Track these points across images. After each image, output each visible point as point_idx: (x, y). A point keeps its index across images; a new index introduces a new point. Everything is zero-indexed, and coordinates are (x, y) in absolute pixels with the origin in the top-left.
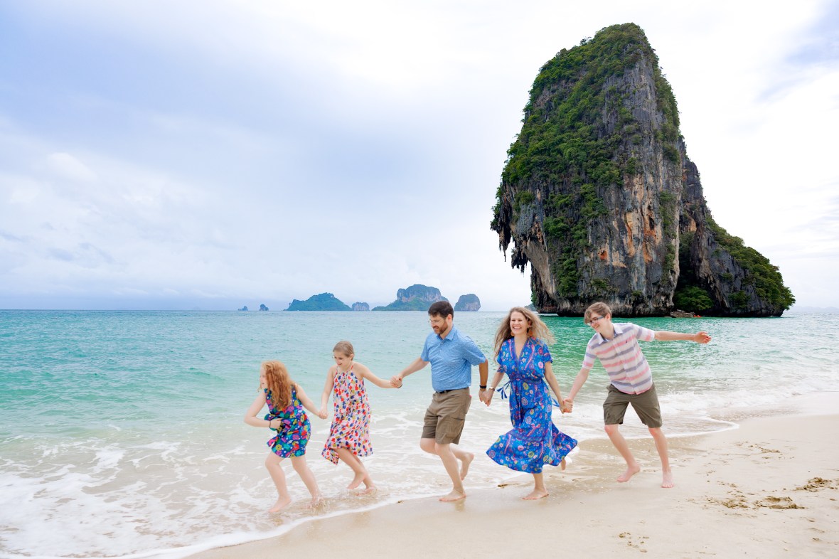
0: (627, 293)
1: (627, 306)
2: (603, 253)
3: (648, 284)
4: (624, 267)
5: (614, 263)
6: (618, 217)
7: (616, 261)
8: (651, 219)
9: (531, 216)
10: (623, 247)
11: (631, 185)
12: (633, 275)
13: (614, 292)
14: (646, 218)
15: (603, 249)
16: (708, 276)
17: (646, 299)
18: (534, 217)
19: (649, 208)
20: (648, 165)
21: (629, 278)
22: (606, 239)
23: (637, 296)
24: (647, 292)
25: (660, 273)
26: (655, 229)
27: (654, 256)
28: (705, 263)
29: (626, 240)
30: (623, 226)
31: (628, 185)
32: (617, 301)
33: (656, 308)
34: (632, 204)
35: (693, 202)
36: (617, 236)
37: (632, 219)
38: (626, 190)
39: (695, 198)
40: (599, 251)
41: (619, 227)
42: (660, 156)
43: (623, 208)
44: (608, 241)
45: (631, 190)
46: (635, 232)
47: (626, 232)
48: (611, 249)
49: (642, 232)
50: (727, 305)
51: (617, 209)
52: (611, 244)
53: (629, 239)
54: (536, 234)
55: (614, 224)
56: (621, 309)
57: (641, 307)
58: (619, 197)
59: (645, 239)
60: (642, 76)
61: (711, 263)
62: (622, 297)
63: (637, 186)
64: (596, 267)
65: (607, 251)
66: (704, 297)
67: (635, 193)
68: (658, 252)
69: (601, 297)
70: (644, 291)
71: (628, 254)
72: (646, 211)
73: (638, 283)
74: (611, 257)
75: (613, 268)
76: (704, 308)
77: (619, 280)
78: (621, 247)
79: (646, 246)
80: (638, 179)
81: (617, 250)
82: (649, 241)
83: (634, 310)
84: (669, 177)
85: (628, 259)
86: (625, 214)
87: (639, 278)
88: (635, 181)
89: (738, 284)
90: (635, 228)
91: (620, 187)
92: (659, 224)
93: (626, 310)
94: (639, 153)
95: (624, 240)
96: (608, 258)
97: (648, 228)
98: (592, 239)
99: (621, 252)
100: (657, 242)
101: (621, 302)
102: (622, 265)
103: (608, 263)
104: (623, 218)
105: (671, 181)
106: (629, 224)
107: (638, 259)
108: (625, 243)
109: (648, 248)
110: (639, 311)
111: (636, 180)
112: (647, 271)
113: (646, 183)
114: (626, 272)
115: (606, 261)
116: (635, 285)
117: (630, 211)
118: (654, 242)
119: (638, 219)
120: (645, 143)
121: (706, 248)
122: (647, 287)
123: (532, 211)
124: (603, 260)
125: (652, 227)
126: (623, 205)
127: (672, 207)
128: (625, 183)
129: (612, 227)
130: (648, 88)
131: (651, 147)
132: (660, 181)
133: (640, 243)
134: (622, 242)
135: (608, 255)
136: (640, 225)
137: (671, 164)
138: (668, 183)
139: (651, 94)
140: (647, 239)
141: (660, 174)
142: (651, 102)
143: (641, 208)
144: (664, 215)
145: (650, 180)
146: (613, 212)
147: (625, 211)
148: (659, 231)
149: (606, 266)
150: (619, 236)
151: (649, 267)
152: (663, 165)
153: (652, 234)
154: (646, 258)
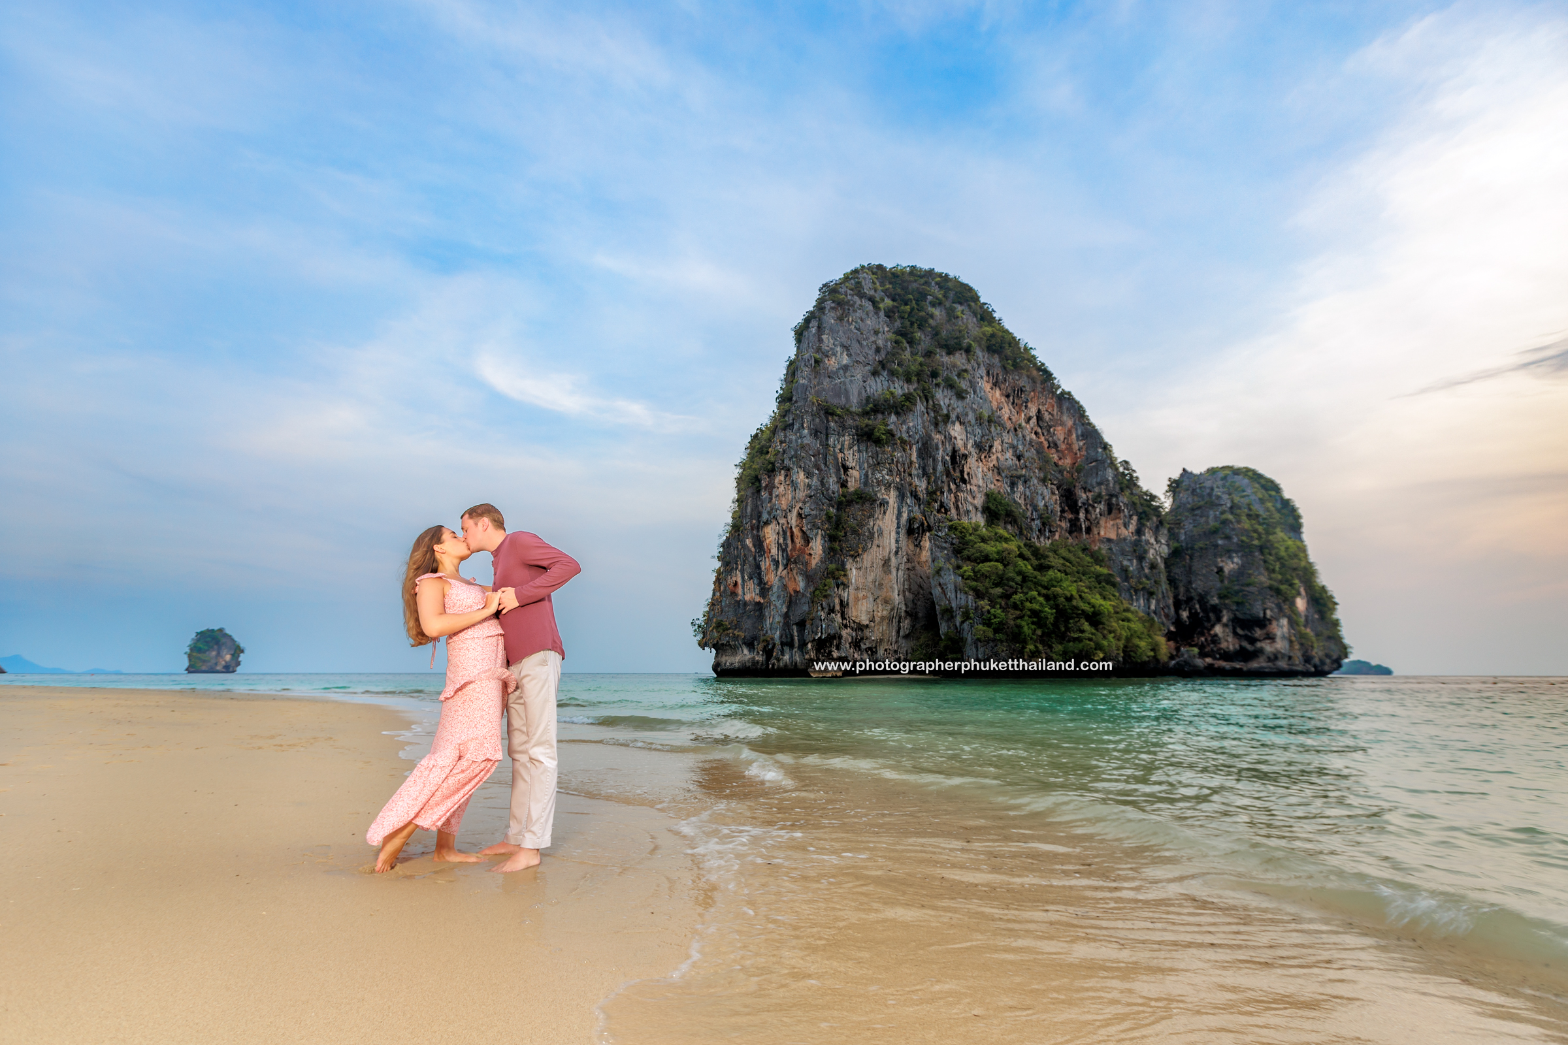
0: (755, 639)
1: (759, 659)
2: (736, 584)
3: (787, 624)
4: (758, 603)
5: (747, 598)
6: (755, 532)
7: (750, 593)
8: (802, 531)
10: (760, 574)
11: (771, 487)
12: (767, 613)
13: (739, 638)
14: (796, 531)
15: (734, 579)
17: (780, 648)
19: (800, 515)
20: (796, 456)
21: (761, 617)
22: (736, 564)
24: (781, 637)
25: (806, 608)
26: (810, 545)
27: (802, 584)
29: (765, 564)
30: (759, 543)
31: (767, 486)
32: (746, 651)
34: (769, 513)
35: (1097, 490)
36: (751, 559)
37: (771, 536)
38: (764, 494)
39: (1100, 484)
40: (732, 581)
41: (754, 546)
43: (760, 520)
44: (740, 567)
45: (771, 494)
46: (774, 551)
47: (764, 552)
48: (743, 577)
51: (754, 521)
52: (742, 571)
53: (768, 564)
55: (749, 542)
56: (748, 661)
57: (773, 660)
58: (757, 506)
59: (788, 560)
60: (824, 337)
62: (750, 645)
63: (782, 488)
64: (724, 604)
65: (740, 581)
67: (777, 497)
68: (809, 578)
70: (777, 635)
71: (765, 584)
72: (793, 521)
73: (773, 623)
74: (743, 588)
75: (745, 604)
77: (750, 622)
78: (757, 574)
79: (791, 570)
80: (782, 478)
81: (751, 578)
82: (795, 563)
83: (767, 666)
85: (764, 589)
86: (765, 528)
87: (775, 618)
88: (776, 481)
90: (773, 546)
91: (758, 490)
92: (819, 538)
93: (755, 663)
95: (762, 564)
96: (740, 591)
97: (799, 541)
99: (757, 581)
100: (815, 562)
101: (750, 651)
102: (758, 599)
103: (739, 598)
104: (762, 533)
105: (870, 473)
106: (767, 541)
107: (775, 589)
108: (763, 569)
109: (795, 572)
110: (773, 666)
111: (780, 478)
112: (789, 607)
113: (794, 482)
114: (760, 609)
115: (736, 595)
116: (768, 626)
117: (767, 523)
118: (807, 564)
119: (778, 533)
120: (796, 427)
122: (784, 630)
124: (734, 594)
125: (807, 540)
126: (759, 516)
127: (863, 511)
128: (764, 485)
129: (745, 547)
130: (839, 349)
131: (806, 431)
132: (855, 473)
133: (781, 568)
134: (759, 567)
135: (740, 587)
136: (781, 541)
137: (873, 448)
138: (866, 475)
139: (849, 355)
140: (792, 560)
141: (850, 463)
142: (845, 368)
143: (785, 517)
144: (838, 524)
145: (801, 477)
146: (748, 526)
147: (762, 524)
148: (817, 547)
149: (736, 601)
150: (755, 558)
151: (792, 601)
152: (859, 451)
153: (803, 552)
154: (790, 587)
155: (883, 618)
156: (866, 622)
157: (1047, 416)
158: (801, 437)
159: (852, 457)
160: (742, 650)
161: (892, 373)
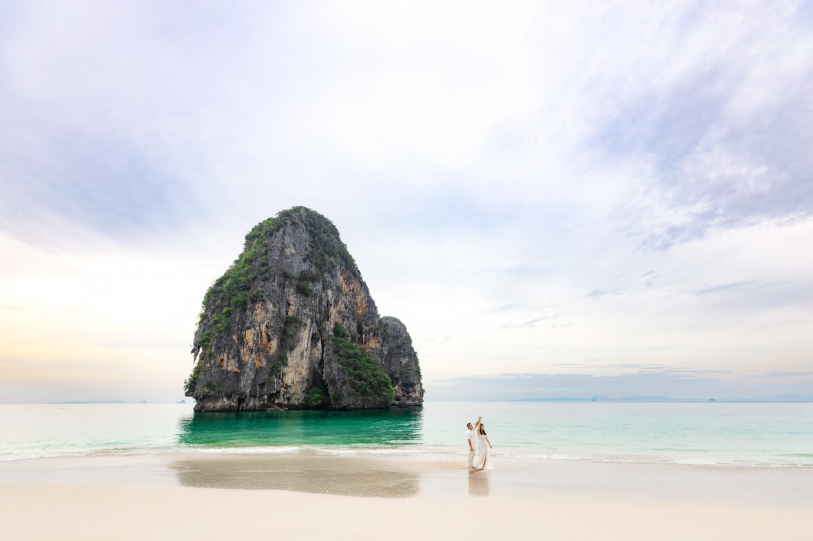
0: (233, 392)
1: (232, 404)
2: (222, 360)
3: (253, 385)
4: (236, 372)
5: (229, 369)
6: (239, 332)
7: (231, 366)
8: (267, 335)
10: (239, 356)
11: (253, 309)
12: (242, 378)
13: (221, 392)
14: (264, 334)
15: (222, 357)
17: (249, 398)
19: (267, 326)
20: (269, 295)
21: (239, 381)
22: (225, 349)
23: (241, 394)
24: (251, 391)
25: (266, 376)
26: (271, 342)
27: (265, 363)
30: (241, 340)
31: (250, 308)
32: (225, 400)
33: (263, 405)
34: (251, 323)
36: (235, 347)
37: (250, 335)
38: (248, 313)
40: (219, 358)
41: (238, 340)
42: (291, 290)
43: (243, 326)
44: (227, 351)
45: (252, 313)
46: (251, 344)
47: (244, 344)
48: (228, 357)
49: (257, 344)
51: (239, 326)
52: (228, 354)
53: (245, 350)
55: (235, 337)
56: (227, 406)
57: (244, 405)
58: (242, 318)
59: (258, 349)
60: (286, 237)
62: (229, 397)
63: (259, 310)
64: (213, 371)
65: (225, 358)
67: (256, 315)
68: (269, 360)
69: (211, 396)
70: (248, 391)
71: (242, 361)
72: (263, 329)
73: (245, 384)
74: (227, 363)
75: (228, 372)
77: (230, 382)
78: (237, 355)
79: (259, 355)
80: (260, 305)
81: (233, 357)
82: (262, 351)
83: (239, 407)
84: (301, 306)
85: (241, 365)
86: (245, 331)
87: (247, 381)
88: (257, 307)
90: (251, 341)
91: (244, 310)
92: (276, 339)
93: (231, 407)
94: (264, 287)
95: (242, 350)
96: (225, 364)
97: (265, 340)
98: (215, 349)
99: (237, 360)
100: (271, 352)
101: (228, 400)
102: (236, 370)
103: (224, 368)
104: (243, 333)
105: (300, 309)
106: (247, 338)
107: (249, 365)
108: (242, 353)
109: (261, 356)
111: (259, 305)
112: (256, 375)
113: (266, 308)
114: (237, 376)
115: (222, 366)
116: (242, 385)
117: (249, 328)
118: (268, 352)
120: (270, 280)
122: (252, 388)
124: (220, 366)
125: (269, 339)
126: (244, 323)
127: (295, 327)
129: (232, 340)
130: (291, 245)
131: (276, 283)
132: (292, 308)
133: (254, 353)
134: (239, 352)
135: (225, 362)
136: (255, 339)
137: (303, 298)
138: (298, 309)
139: (295, 249)
140: (260, 349)
141: (292, 303)
142: (293, 255)
143: (259, 326)
144: (284, 332)
145: (270, 306)
146: (235, 328)
147: (245, 328)
148: (274, 344)
149: (222, 370)
150: (237, 347)
151: (258, 371)
152: (296, 297)
153: (267, 346)
154: (258, 364)
155: (298, 382)
156: (290, 384)
157: (355, 291)
158: (272, 286)
159: (293, 299)
160: (223, 399)
161: (311, 262)
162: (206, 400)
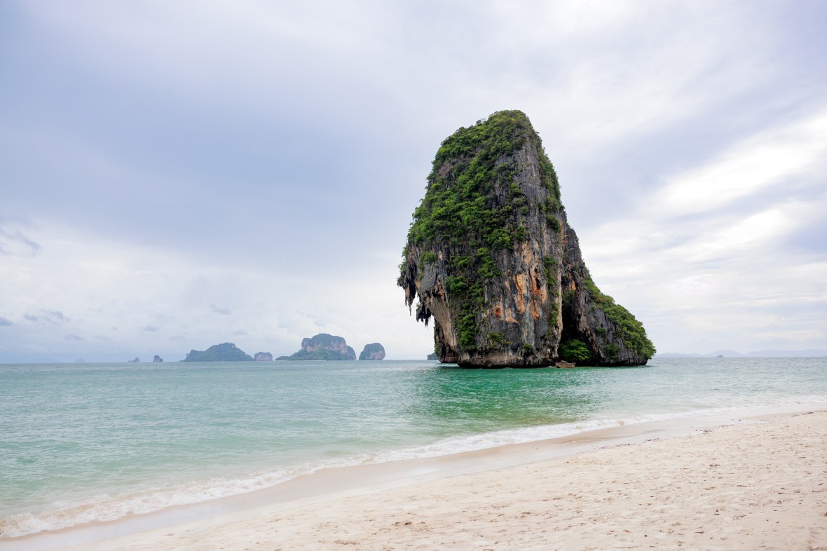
0: (518, 346)
1: (519, 358)
2: (498, 310)
3: (536, 338)
4: (515, 323)
5: (507, 319)
6: (510, 277)
7: (509, 317)
8: (537, 280)
9: (435, 275)
10: (515, 305)
11: (520, 250)
12: (523, 330)
13: (507, 345)
14: (534, 279)
15: (497, 307)
16: (586, 330)
17: (535, 352)
18: (437, 276)
19: (536, 270)
20: (534, 233)
21: (520, 333)
22: (500, 297)
23: (527, 348)
24: (536, 345)
25: (546, 328)
26: (541, 289)
27: (541, 313)
28: (583, 318)
29: (517, 299)
30: (514, 285)
31: (518, 250)
32: (510, 354)
33: (544, 359)
34: (522, 267)
35: (574, 263)
36: (509, 294)
37: (522, 280)
38: (516, 254)
39: (575, 260)
40: (494, 308)
41: (511, 287)
42: (544, 225)
43: (514, 271)
44: (501, 299)
45: (521, 254)
46: (525, 291)
47: (517, 291)
48: (504, 306)
49: (530, 291)
50: (602, 355)
51: (509, 271)
52: (504, 302)
53: (519, 298)
54: (438, 291)
55: (507, 284)
56: (514, 360)
57: (530, 358)
58: (510, 261)
59: (533, 297)
61: (588, 319)
62: (515, 350)
63: (525, 252)
64: (492, 322)
65: (501, 308)
66: (583, 349)
67: (524, 257)
68: (544, 310)
69: (496, 349)
70: (533, 344)
71: (519, 311)
72: (533, 273)
73: (528, 338)
74: (504, 313)
75: (507, 323)
76: (584, 359)
77: (512, 335)
78: (513, 305)
79: (534, 304)
80: (526, 245)
81: (510, 307)
82: (536, 299)
83: (525, 361)
84: (552, 243)
85: (519, 316)
86: (516, 276)
87: (528, 333)
88: (523, 247)
89: (610, 337)
90: (524, 288)
91: (511, 252)
92: (545, 285)
93: (518, 361)
94: (527, 223)
95: (515, 298)
96: (502, 314)
97: (535, 289)
98: (488, 297)
99: (513, 309)
100: (544, 300)
101: (513, 354)
102: (514, 321)
103: (502, 319)
104: (514, 279)
105: (553, 248)
106: (519, 284)
107: (527, 315)
108: (516, 301)
109: (536, 305)
110: (530, 362)
111: (524, 246)
112: (535, 327)
113: (533, 248)
114: (517, 327)
115: (500, 317)
116: (525, 338)
117: (520, 273)
118: (541, 300)
119: (527, 280)
120: (532, 214)
121: (584, 306)
122: (535, 340)
123: (435, 270)
124: (498, 316)
125: (539, 287)
126: (514, 268)
127: (555, 270)
128: (516, 248)
129: (505, 287)
131: (536, 218)
133: (529, 302)
134: (514, 300)
135: (502, 312)
136: (528, 285)
137: (553, 233)
140: (534, 298)
141: (545, 240)
143: (529, 270)
144: (550, 277)
145: (536, 246)
146: (505, 273)
147: (516, 273)
148: (544, 291)
149: (500, 321)
150: (512, 295)
151: (537, 322)
152: (547, 233)
153: (539, 293)
154: (534, 314)
162: (491, 354)
